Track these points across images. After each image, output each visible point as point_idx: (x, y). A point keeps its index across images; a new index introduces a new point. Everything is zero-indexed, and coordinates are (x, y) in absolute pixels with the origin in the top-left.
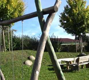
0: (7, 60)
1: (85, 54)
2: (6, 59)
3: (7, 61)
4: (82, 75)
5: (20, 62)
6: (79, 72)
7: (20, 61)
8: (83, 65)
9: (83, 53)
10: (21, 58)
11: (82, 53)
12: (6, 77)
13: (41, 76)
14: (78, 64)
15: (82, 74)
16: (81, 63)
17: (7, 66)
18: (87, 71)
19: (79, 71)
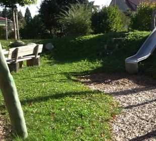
1: (24, 43)
4: (24, 79)
6: (18, 74)
8: (22, 62)
9: (20, 41)
11: (17, 41)
14: (15, 60)
15: (24, 77)
16: (20, 58)
18: (29, 71)
19: (17, 72)
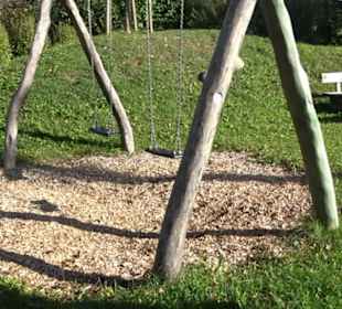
0: (139, 64)
2: (137, 58)
3: (142, 66)
5: (187, 75)
7: (186, 69)
10: (190, 60)
12: (136, 119)
13: (258, 127)
17: (139, 85)
